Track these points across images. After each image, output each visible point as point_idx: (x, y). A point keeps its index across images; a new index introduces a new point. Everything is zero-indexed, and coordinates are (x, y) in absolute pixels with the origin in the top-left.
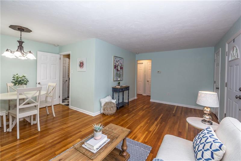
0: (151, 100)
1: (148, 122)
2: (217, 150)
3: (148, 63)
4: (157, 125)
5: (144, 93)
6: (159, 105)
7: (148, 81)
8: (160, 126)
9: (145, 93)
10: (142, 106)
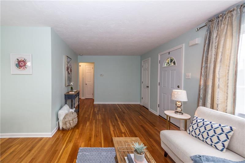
0: (95, 103)
1: (114, 124)
2: (229, 132)
3: (86, 66)
4: (123, 125)
5: (82, 97)
6: (104, 106)
7: (86, 84)
8: (125, 124)
9: (84, 97)
10: (92, 110)
